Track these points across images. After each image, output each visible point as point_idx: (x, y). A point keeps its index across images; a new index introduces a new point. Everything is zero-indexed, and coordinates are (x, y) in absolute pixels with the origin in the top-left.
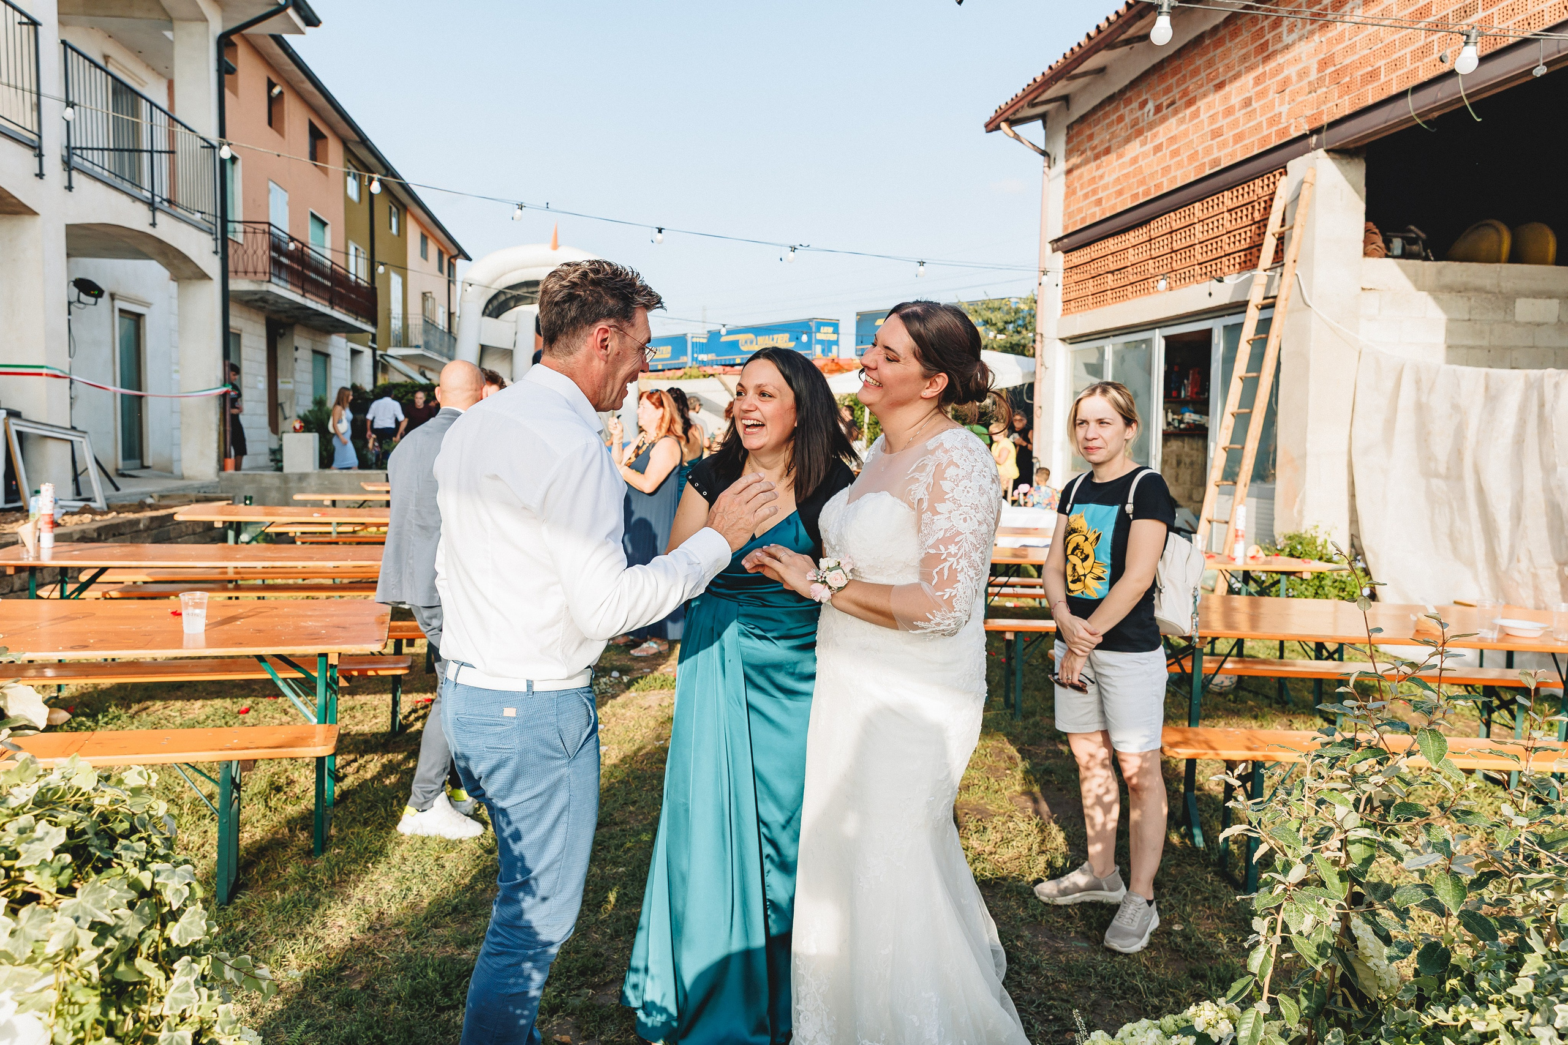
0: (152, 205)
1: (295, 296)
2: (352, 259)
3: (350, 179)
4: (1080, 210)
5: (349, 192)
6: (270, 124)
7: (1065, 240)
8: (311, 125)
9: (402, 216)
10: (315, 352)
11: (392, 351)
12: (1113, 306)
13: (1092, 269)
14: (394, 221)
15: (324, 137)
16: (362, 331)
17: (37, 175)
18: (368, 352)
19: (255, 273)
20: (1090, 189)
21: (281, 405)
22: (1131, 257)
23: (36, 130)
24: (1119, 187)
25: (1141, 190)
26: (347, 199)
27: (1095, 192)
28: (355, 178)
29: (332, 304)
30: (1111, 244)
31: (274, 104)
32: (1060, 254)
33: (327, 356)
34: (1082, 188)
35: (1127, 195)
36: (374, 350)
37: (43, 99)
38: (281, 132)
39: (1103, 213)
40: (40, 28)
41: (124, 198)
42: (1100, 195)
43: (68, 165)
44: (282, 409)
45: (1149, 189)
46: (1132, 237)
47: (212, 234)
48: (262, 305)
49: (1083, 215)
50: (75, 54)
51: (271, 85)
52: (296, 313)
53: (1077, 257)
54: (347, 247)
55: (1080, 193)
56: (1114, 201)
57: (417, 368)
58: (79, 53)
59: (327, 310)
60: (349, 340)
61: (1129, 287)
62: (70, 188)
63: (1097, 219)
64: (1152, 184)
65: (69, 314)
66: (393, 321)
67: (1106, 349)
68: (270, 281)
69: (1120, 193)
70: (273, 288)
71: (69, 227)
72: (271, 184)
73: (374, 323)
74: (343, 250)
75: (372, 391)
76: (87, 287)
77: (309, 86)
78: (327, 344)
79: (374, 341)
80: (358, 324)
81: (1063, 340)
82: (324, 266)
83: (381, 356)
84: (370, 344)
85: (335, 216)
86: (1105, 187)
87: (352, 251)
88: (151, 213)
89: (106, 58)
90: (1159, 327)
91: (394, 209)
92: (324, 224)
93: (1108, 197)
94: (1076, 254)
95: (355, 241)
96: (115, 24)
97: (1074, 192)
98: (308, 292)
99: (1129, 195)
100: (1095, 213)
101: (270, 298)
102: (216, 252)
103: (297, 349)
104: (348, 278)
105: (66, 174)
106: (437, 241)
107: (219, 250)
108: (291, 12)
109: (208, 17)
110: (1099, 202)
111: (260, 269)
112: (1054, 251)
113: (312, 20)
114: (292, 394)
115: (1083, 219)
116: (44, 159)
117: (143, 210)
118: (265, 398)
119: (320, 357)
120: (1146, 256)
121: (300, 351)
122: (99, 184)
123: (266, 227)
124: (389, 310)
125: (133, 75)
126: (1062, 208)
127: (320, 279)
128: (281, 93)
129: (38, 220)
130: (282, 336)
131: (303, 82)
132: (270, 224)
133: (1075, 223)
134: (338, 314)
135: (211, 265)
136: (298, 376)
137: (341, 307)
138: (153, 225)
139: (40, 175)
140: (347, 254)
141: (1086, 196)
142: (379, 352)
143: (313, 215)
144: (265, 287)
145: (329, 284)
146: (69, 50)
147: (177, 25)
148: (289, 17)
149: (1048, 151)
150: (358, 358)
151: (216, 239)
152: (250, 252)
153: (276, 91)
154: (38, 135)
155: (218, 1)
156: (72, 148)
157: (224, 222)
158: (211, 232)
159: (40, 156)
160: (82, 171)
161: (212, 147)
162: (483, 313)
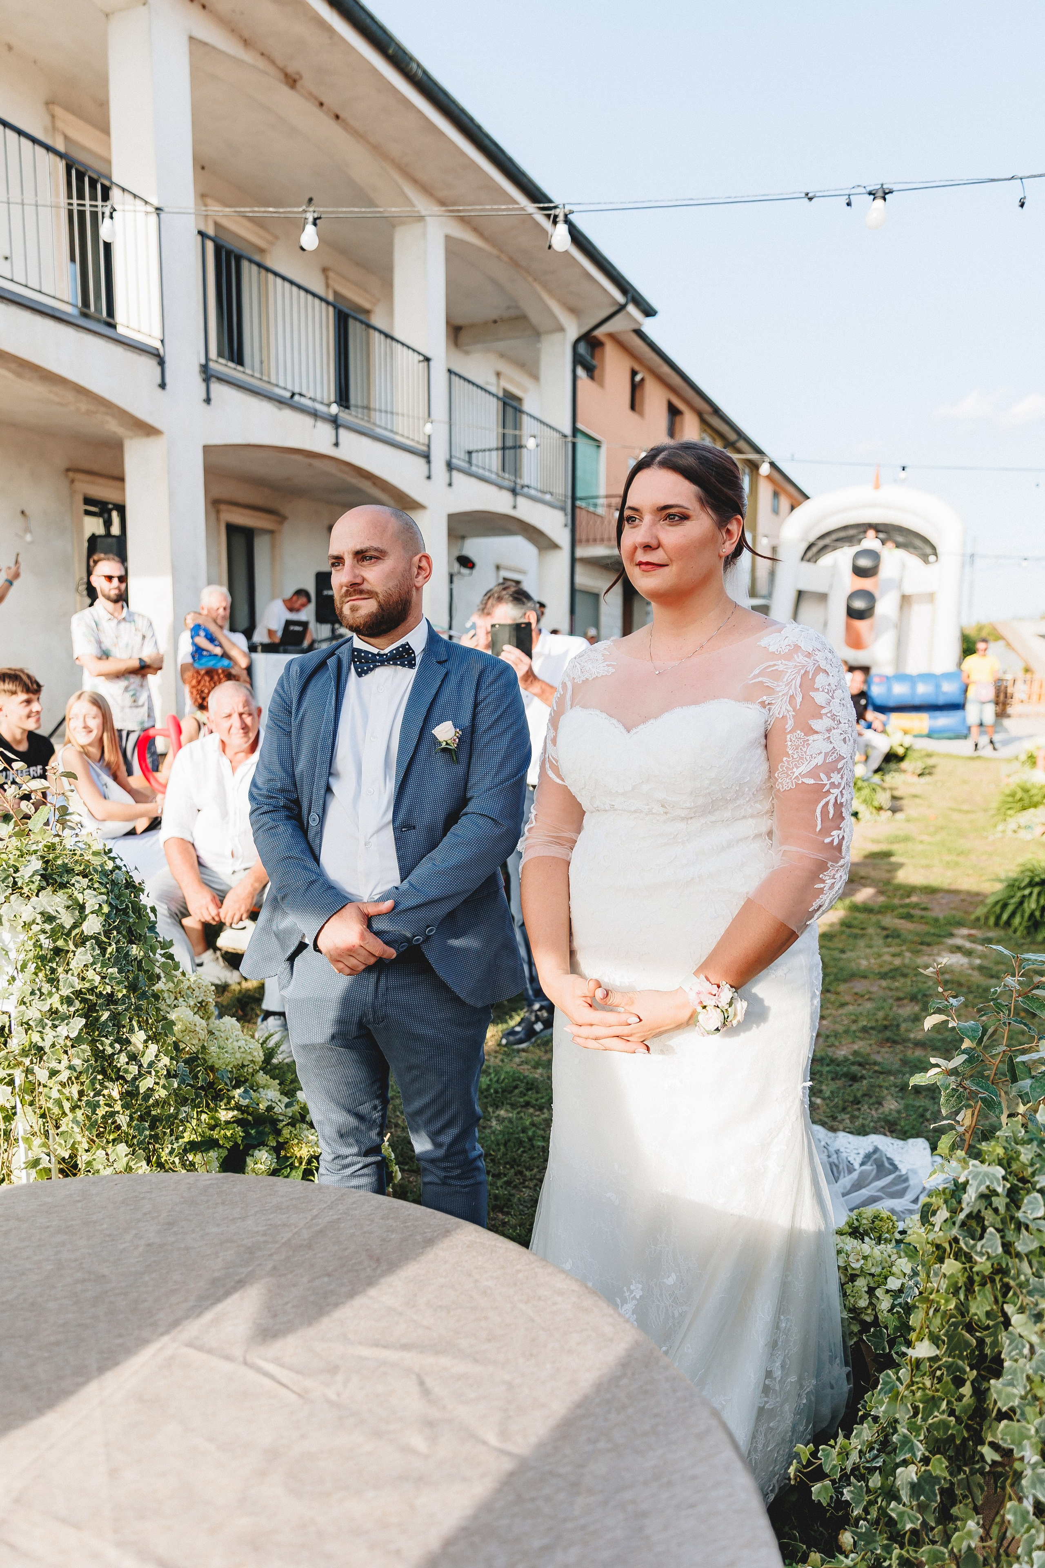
0: (514, 492)
6: (633, 407)
8: (670, 403)
9: (754, 476)
15: (680, 412)
17: (426, 477)
23: (426, 442)
31: (636, 388)
38: (641, 414)
40: (432, 363)
41: (493, 488)
43: (450, 466)
50: (457, 378)
51: (634, 373)
58: (461, 377)
62: (450, 485)
65: (451, 581)
71: (450, 516)
76: (466, 562)
77: (666, 369)
88: (512, 498)
89: (498, 374)
96: (501, 345)
102: (566, 525)
105: (448, 474)
106: (790, 496)
107: (570, 524)
108: (631, 309)
109: (565, 326)
113: (649, 312)
116: (433, 464)
117: (507, 496)
122: (473, 480)
125: (518, 385)
128: (643, 379)
129: (428, 513)
131: (661, 367)
135: (562, 537)
138: (514, 507)
139: (429, 477)
146: (453, 376)
147: (544, 337)
148: (629, 314)
151: (566, 515)
152: (606, 522)
153: (638, 378)
154: (429, 446)
155: (573, 311)
156: (453, 453)
157: (574, 498)
158: (563, 509)
159: (429, 462)
160: (460, 470)
161: (565, 436)
162: (802, 559)
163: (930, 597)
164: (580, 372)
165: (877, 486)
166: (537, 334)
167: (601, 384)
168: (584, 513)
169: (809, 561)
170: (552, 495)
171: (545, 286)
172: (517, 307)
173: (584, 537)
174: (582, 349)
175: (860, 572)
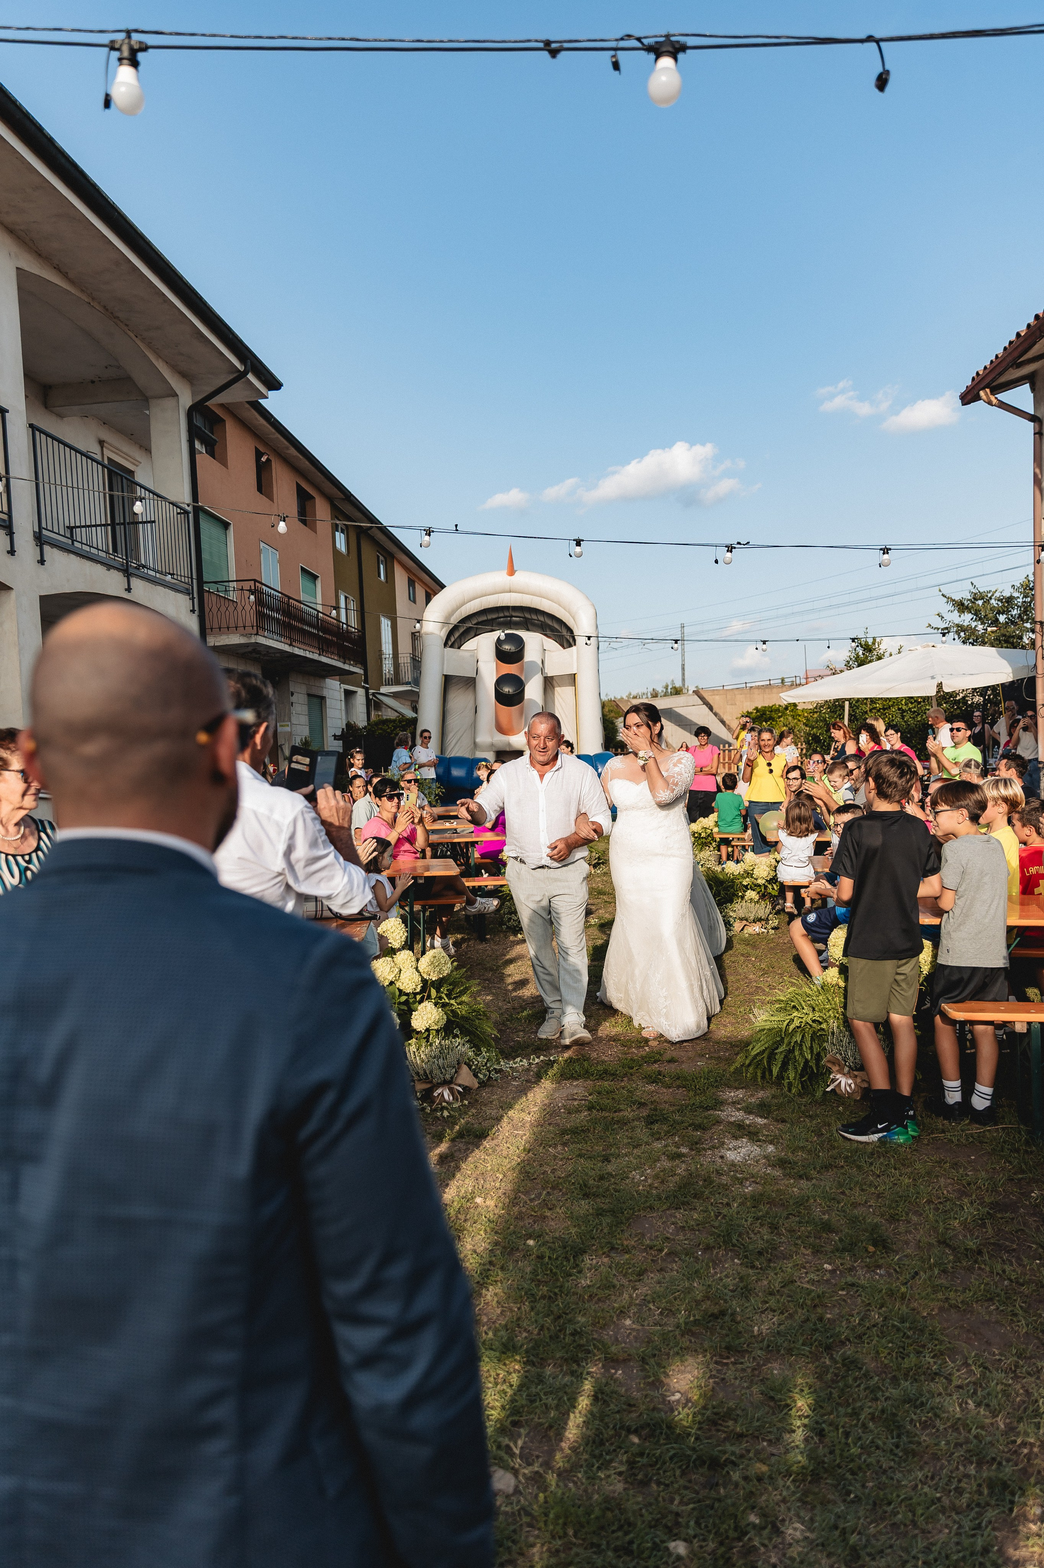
0: (127, 572)
1: (287, 648)
2: (342, 608)
3: (338, 534)
5: (338, 545)
6: (260, 489)
8: (298, 485)
9: (389, 564)
10: (310, 695)
11: (383, 690)
14: (382, 566)
15: (313, 498)
16: (353, 673)
17: (8, 552)
18: (361, 692)
19: (244, 627)
21: (281, 745)
23: (5, 509)
26: (336, 552)
28: (342, 532)
31: (262, 471)
33: (322, 699)
36: (367, 690)
37: (12, 480)
38: (269, 495)
40: (6, 414)
41: (99, 567)
43: (40, 539)
44: (282, 750)
47: (189, 594)
48: (255, 656)
50: (43, 436)
51: (259, 454)
52: (288, 661)
54: (337, 596)
57: (409, 703)
58: (48, 435)
59: (316, 657)
60: (342, 682)
62: (42, 562)
66: (384, 664)
68: (257, 634)
70: (262, 640)
71: (43, 598)
72: (262, 544)
73: (363, 663)
74: (334, 603)
77: (293, 451)
78: (322, 688)
79: (366, 682)
80: (346, 667)
82: (310, 616)
83: (374, 694)
84: (362, 684)
85: (325, 568)
87: (343, 603)
88: (126, 579)
89: (101, 443)
91: (381, 558)
92: (315, 578)
95: (345, 590)
98: (295, 640)
101: (261, 648)
102: (193, 611)
103: (293, 694)
104: (337, 627)
105: (38, 549)
106: (424, 584)
107: (196, 608)
108: (250, 377)
109: (178, 392)
111: (248, 624)
113: (274, 384)
114: (290, 736)
116: (15, 536)
117: (117, 577)
119: (315, 700)
121: (295, 695)
122: (72, 556)
123: (253, 584)
124: (379, 651)
125: (127, 456)
127: (307, 628)
128: (268, 460)
129: (13, 594)
131: (288, 448)
132: (255, 581)
134: (327, 660)
136: (294, 720)
137: (332, 653)
138: (129, 590)
139: (12, 552)
140: (337, 604)
142: (371, 691)
143: (303, 569)
144: (253, 641)
145: (315, 631)
146: (37, 433)
147: (153, 402)
148: (248, 384)
149: (1038, 415)
150: (352, 698)
151: (193, 599)
152: (240, 608)
153: (264, 459)
154: (10, 514)
155: (186, 376)
156: (44, 525)
157: (201, 582)
158: (188, 592)
159: (11, 534)
160: (54, 545)
161: (186, 513)
162: (445, 645)
163: (572, 679)
164: (197, 445)
165: (512, 572)
166: (145, 399)
167: (224, 462)
168: (214, 598)
169: (452, 646)
170: (172, 574)
171: (149, 345)
172: (119, 367)
173: (216, 625)
174: (198, 422)
175: (502, 656)
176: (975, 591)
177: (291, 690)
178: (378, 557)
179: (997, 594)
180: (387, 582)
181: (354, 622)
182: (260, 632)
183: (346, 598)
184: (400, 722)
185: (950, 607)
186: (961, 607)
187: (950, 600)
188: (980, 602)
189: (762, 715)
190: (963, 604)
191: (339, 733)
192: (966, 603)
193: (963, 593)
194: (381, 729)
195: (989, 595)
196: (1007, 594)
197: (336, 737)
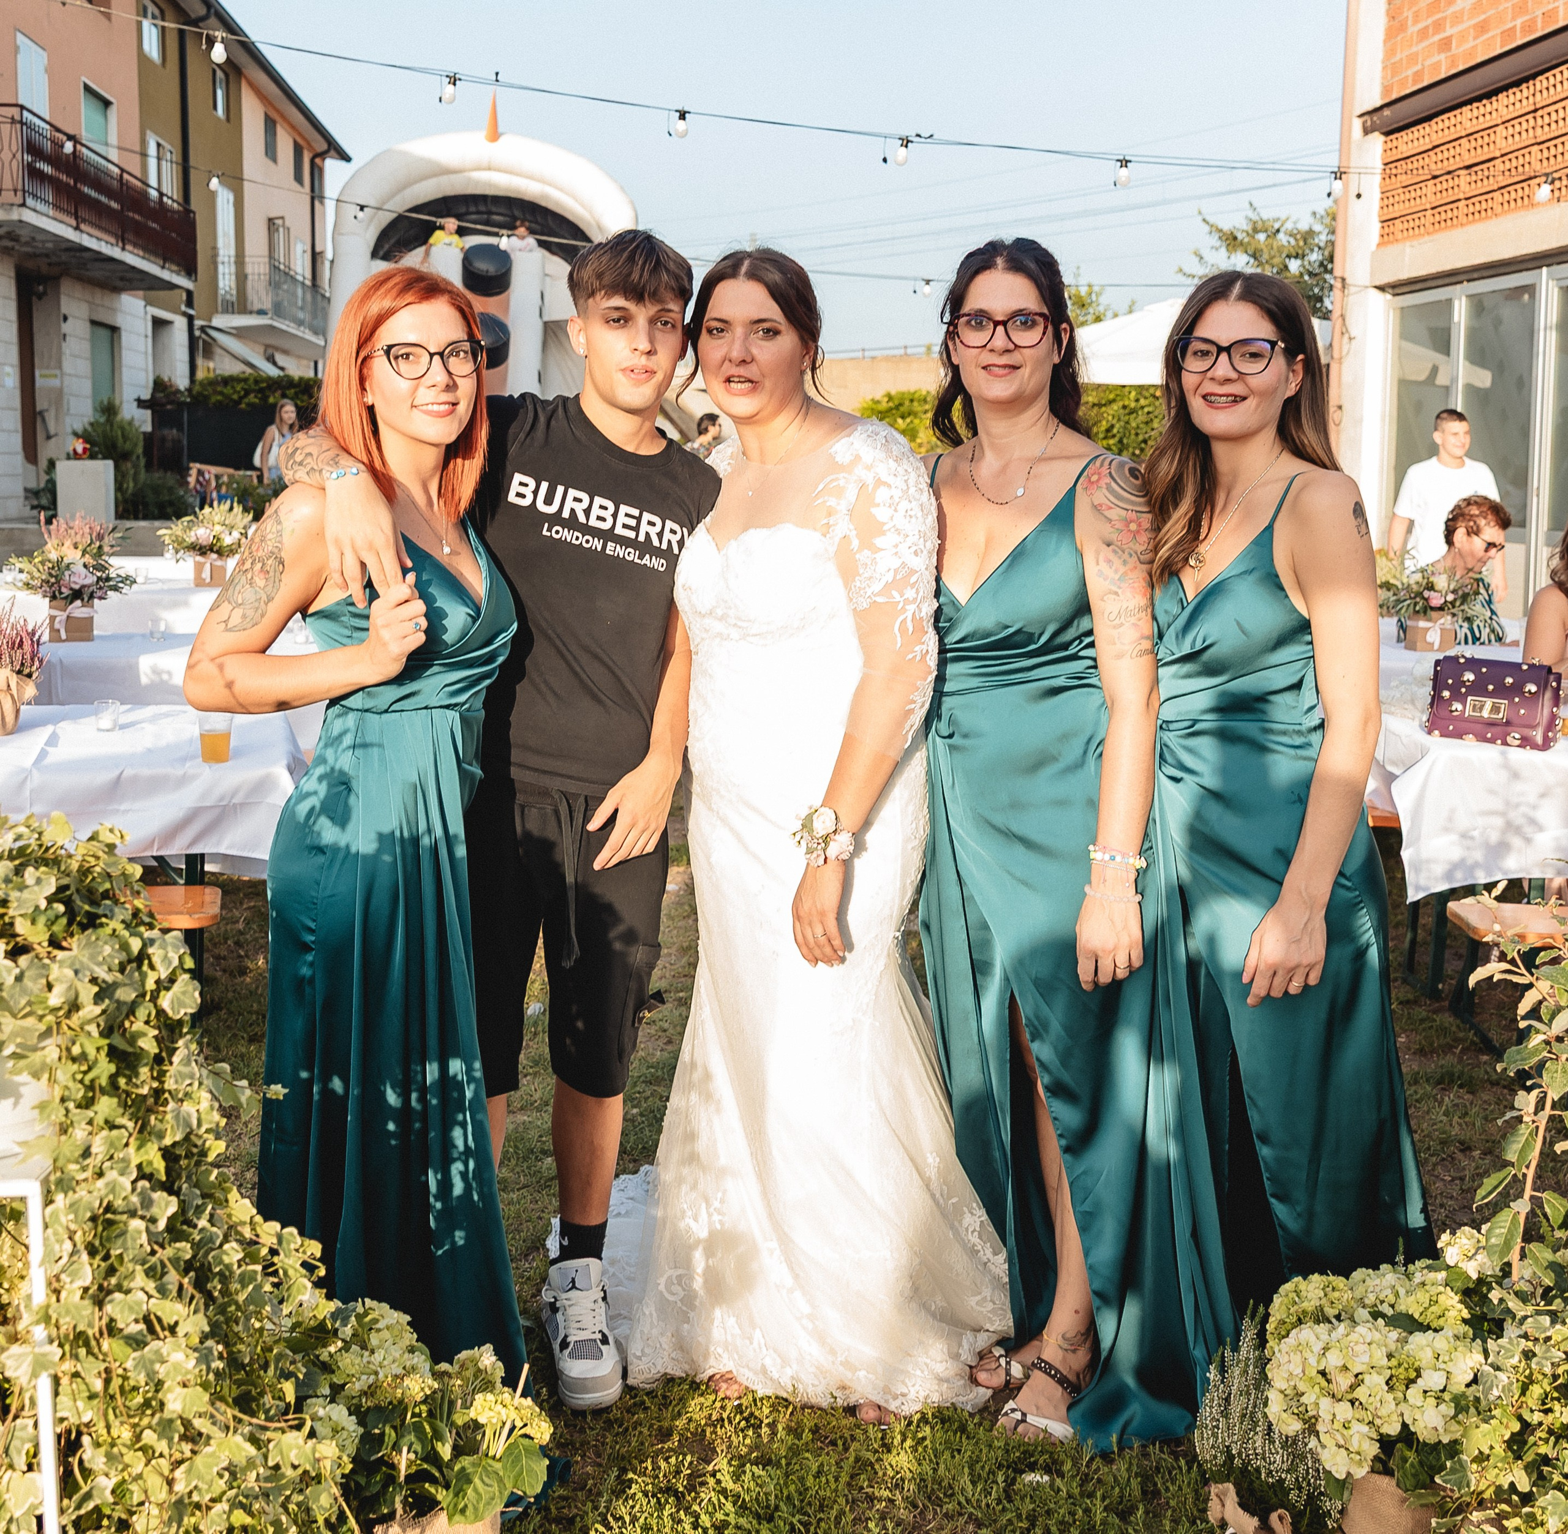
1: (64, 230)
2: (152, 163)
3: (146, 24)
4: (1413, 59)
5: (146, 47)
7: (1387, 112)
9: (231, 85)
10: (94, 323)
11: (219, 321)
12: (1470, 228)
13: (1433, 163)
14: (220, 94)
16: (172, 286)
18: (180, 324)
20: (1430, 21)
21: (41, 413)
22: (1502, 141)
24: (1483, 17)
25: (1518, 22)
26: (143, 59)
27: (1438, 26)
29: (123, 240)
30: (1467, 118)
32: (1377, 140)
33: (114, 330)
34: (1417, 19)
35: (1495, 31)
36: (191, 319)
39: (1453, 63)
42: (1449, 32)
44: (44, 420)
45: (1533, 20)
46: (1504, 105)
48: (10, 244)
49: (1419, 67)
52: (64, 257)
53: (1409, 141)
54: (144, 143)
55: (1413, 29)
56: (1471, 44)
57: (262, 349)
59: (116, 252)
60: (149, 302)
61: (1496, 195)
63: (1443, 76)
64: (1539, 13)
66: (221, 268)
67: (1456, 303)
68: (23, 205)
69: (1482, 28)
70: (29, 216)
72: (20, 36)
73: (190, 270)
74: (137, 148)
75: (189, 390)
78: (113, 310)
79: (190, 303)
80: (166, 275)
81: (1381, 288)
82: (107, 173)
83: (203, 329)
84: (183, 308)
85: (123, 88)
86: (1457, 18)
87: (152, 150)
90: (1548, 266)
91: (218, 73)
92: (107, 104)
93: (1462, 37)
94: (1405, 135)
95: (156, 133)
97: (1403, 27)
98: (84, 221)
99: (1499, 31)
100: (1439, 63)
101: (24, 233)
103: (65, 318)
104: (145, 195)
106: (292, 126)
110: (1445, 44)
111: (7, 184)
112: (1366, 131)
114: (59, 395)
115: (1418, 75)
118: (17, 403)
119: (104, 333)
120: (1526, 139)
121: (70, 321)
123: (15, 111)
124: (215, 248)
126: (1380, 55)
127: (103, 199)
130: (40, 297)
132: (21, 105)
133: (1403, 82)
134: (132, 258)
136: (68, 365)
137: (135, 245)
140: (144, 155)
141: (1423, 34)
142: (198, 323)
143: (87, 88)
144: (15, 215)
145: (114, 205)
150: (165, 332)
162: (374, 253)
165: (494, 135)
169: (385, 257)
176: (1255, 217)
177: (64, 310)
178: (214, 72)
179: (1289, 226)
180: (228, 119)
181: (171, 188)
182: (30, 202)
183: (159, 145)
184: (256, 382)
185: (1214, 240)
186: (1231, 241)
187: (1215, 229)
188: (1262, 237)
189: (897, 407)
190: (1235, 238)
191: (146, 395)
192: (1240, 236)
193: (1236, 221)
194: (221, 393)
195: (1276, 226)
196: (1304, 226)
197: (141, 403)
